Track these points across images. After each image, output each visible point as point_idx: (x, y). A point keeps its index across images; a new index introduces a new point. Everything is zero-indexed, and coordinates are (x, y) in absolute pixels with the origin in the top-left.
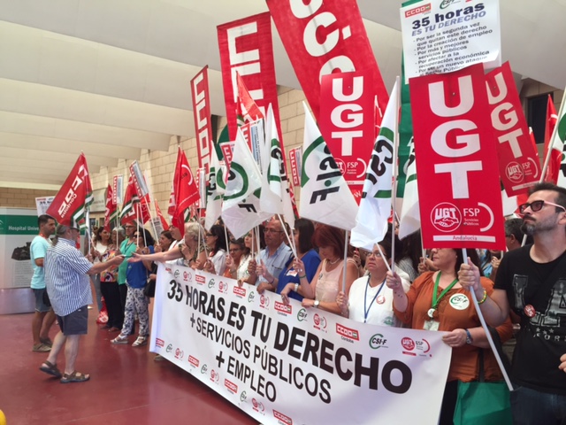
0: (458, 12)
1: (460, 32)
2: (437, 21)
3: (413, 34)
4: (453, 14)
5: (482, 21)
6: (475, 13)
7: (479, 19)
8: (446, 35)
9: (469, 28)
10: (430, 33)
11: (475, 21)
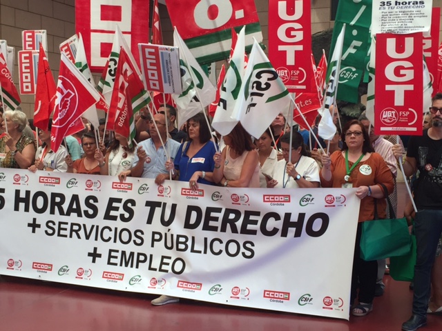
0: (409, 3)
1: (409, 13)
2: (396, 4)
3: (380, 9)
4: (406, 3)
5: (422, 10)
6: (419, 5)
7: (420, 9)
8: (401, 13)
9: (415, 12)
10: (390, 10)
11: (418, 9)
